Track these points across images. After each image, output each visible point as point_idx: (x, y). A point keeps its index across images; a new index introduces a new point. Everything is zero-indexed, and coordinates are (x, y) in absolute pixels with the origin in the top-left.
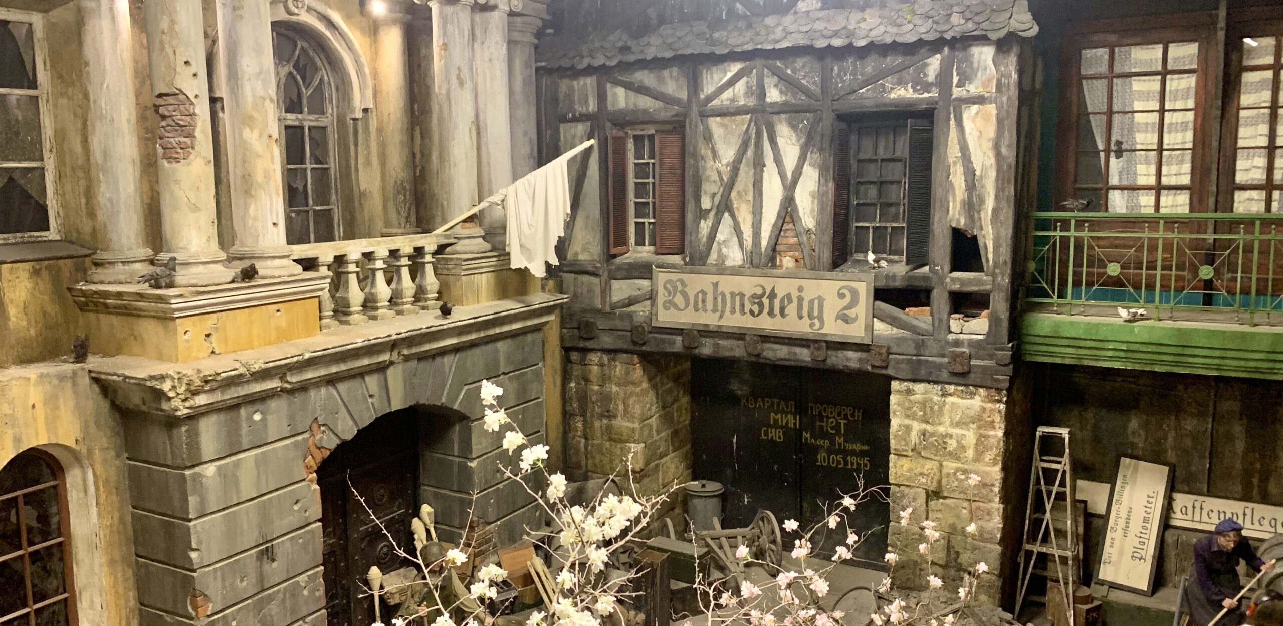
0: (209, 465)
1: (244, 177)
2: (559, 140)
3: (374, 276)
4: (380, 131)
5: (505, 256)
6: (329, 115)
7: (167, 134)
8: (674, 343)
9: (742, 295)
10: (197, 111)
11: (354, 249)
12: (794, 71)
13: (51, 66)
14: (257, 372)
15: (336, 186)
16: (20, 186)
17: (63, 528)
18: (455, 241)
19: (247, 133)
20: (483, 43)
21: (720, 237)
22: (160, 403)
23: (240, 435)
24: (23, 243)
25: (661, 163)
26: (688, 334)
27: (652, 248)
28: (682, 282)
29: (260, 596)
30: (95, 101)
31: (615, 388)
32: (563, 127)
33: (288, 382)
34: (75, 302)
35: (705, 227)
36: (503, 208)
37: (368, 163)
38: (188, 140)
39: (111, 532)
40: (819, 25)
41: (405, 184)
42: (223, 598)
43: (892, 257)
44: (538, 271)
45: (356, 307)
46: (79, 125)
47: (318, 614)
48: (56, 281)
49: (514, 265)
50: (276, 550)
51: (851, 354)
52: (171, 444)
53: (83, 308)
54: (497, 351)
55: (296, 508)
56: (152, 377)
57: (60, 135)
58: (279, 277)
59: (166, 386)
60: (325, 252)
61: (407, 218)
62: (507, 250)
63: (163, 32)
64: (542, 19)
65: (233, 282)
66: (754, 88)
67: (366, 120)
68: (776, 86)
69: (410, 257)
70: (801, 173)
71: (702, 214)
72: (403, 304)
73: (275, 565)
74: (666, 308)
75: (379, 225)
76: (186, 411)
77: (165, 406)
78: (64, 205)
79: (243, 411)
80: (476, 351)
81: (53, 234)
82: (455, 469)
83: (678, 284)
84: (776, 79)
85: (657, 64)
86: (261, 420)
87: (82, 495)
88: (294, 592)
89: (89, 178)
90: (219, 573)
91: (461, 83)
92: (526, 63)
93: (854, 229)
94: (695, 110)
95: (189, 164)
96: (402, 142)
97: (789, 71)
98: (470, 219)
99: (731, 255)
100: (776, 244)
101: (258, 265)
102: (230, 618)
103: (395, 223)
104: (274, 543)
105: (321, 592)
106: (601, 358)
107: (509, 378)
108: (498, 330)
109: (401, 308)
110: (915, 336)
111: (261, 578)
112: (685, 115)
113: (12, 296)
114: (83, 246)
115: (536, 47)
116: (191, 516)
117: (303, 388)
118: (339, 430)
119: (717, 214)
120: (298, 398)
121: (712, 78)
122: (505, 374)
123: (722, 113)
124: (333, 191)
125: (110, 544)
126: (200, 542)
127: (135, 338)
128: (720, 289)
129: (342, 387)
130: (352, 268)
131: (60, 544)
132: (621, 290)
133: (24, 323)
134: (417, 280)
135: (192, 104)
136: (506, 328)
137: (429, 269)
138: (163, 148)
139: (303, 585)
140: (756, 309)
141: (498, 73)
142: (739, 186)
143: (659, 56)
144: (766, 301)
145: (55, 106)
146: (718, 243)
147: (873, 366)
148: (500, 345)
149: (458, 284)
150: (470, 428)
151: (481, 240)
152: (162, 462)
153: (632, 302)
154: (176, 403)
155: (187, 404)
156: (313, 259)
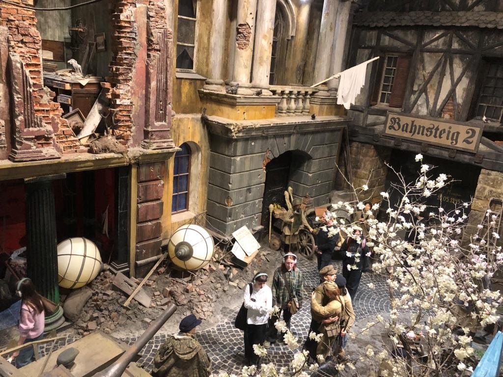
0: (238, 157)
1: (259, 57)
2: (356, 55)
3: (291, 100)
4: (295, 45)
5: (335, 99)
6: (279, 37)
7: (240, 39)
8: (391, 142)
9: (424, 128)
10: (251, 32)
11: (287, 89)
12: (467, 36)
13: (201, 10)
14: (257, 128)
16: (187, 52)
17: (189, 170)
18: (318, 91)
19: (264, 41)
20: (340, 14)
21: (419, 102)
22: (228, 134)
23: (248, 149)
24: (186, 72)
25: (398, 69)
26: (397, 140)
27: (387, 104)
28: (399, 119)
29: (245, 203)
30: (214, 25)
31: (361, 157)
32: (359, 51)
33: (264, 133)
34: (200, 95)
35: (413, 98)
37: (290, 57)
38: (247, 42)
39: (203, 174)
40: (483, 18)
41: (301, 67)
42: (236, 201)
43: (493, 119)
44: (347, 106)
45: (284, 111)
46: (207, 33)
47: (259, 214)
48: (195, 88)
49: (338, 103)
50: (251, 189)
51: (466, 156)
52: (228, 148)
53: (202, 98)
54: (325, 136)
55: (259, 177)
56: (228, 124)
57: (201, 36)
58: (266, 96)
59: (232, 128)
60: (279, 88)
61: (299, 80)
63: (245, 2)
64: (359, 5)
65: (253, 95)
66: (447, 42)
67: (292, 40)
68: (457, 42)
69: (303, 95)
70: (461, 80)
71: (413, 92)
73: (250, 194)
74: (390, 129)
75: (289, 82)
76: (235, 137)
77: (230, 134)
78: (198, 61)
79: (250, 142)
80: (318, 134)
81: (194, 71)
82: (304, 176)
83: (397, 120)
84: (458, 39)
85: (406, 28)
86: (254, 145)
87: (196, 160)
88: (254, 204)
89: (208, 52)
90: (236, 193)
91: (331, 29)
92: (350, 23)
93: (478, 106)
94: (419, 48)
95: (246, 51)
97: (465, 36)
98: (324, 84)
99: (422, 110)
100: (443, 108)
101: (262, 90)
102: (236, 208)
103: (295, 81)
104: (251, 187)
105: (261, 207)
106: (358, 145)
107: (327, 146)
108: (328, 127)
109: (297, 113)
110: (497, 152)
111: (246, 198)
112: (414, 51)
113: (183, 90)
114: (203, 76)
115: (354, 16)
116: (231, 173)
118: (274, 153)
119: (419, 93)
120: (265, 140)
121: (429, 36)
122: (326, 144)
123: (430, 51)
124: (275, 67)
125: (202, 178)
126: (232, 182)
128: (414, 124)
129: (278, 139)
130: (285, 96)
131: (187, 175)
132: (371, 119)
133: (186, 100)
134: (303, 104)
135: (250, 29)
137: (308, 100)
138: (238, 44)
139: (257, 203)
140: (429, 133)
141: (344, 26)
142: (432, 82)
143: (408, 24)
144: (434, 131)
145: (200, 25)
146: (418, 105)
147: (475, 162)
148: (327, 133)
149: (317, 108)
150: (312, 162)
151: (326, 92)
152: (224, 153)
153: (375, 124)
154: (234, 134)
155: (237, 135)
156: (275, 91)
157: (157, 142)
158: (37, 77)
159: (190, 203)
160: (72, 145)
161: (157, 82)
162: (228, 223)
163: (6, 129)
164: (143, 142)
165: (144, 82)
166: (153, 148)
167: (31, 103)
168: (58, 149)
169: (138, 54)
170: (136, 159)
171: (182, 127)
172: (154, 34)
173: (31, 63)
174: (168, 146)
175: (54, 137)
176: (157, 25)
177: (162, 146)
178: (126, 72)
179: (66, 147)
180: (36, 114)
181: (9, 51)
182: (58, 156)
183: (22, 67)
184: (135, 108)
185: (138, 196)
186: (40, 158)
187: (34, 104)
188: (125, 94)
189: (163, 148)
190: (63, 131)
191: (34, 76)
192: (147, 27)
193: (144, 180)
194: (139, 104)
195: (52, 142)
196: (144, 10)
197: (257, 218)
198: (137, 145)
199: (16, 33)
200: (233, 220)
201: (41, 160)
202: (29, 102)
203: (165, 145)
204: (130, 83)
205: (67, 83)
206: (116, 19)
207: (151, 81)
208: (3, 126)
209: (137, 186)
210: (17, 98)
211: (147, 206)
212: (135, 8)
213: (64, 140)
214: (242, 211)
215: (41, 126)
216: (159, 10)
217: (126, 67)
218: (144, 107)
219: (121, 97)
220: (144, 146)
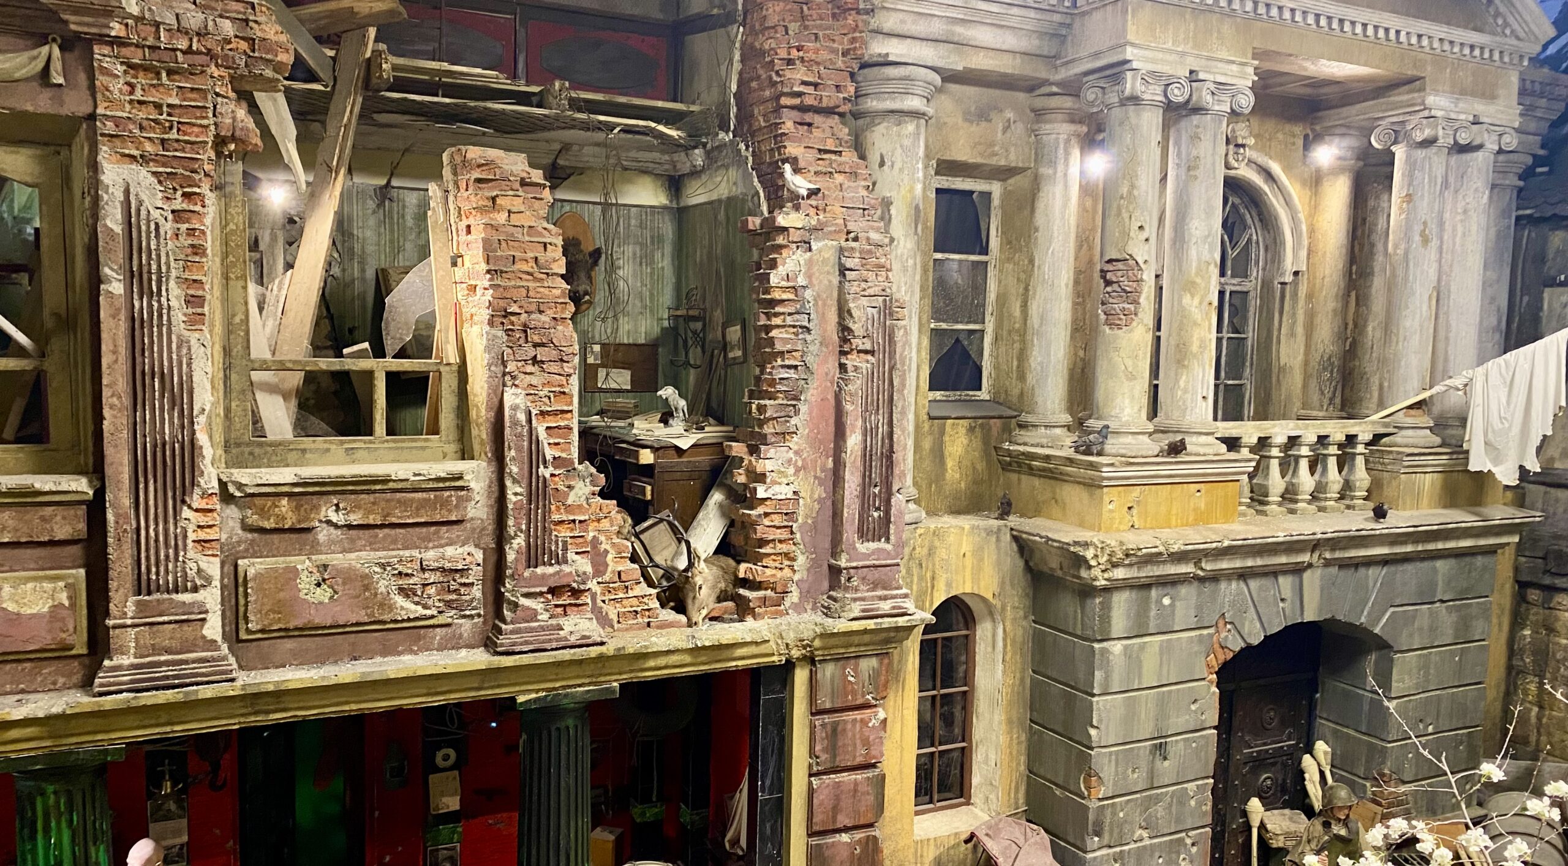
0: (1116, 642)
1: (1178, 345)
2: (1541, 309)
3: (1297, 463)
4: (1310, 297)
5: (1461, 453)
6: (1252, 278)
7: (1111, 300)
10: (1144, 277)
11: (1279, 431)
13: (1002, 232)
14: (1176, 553)
15: (1252, 358)
16: (963, 346)
17: (968, 679)
18: (1395, 430)
19: (1187, 300)
20: (1456, 192)
22: (1079, 571)
23: (1148, 617)
24: (960, 400)
29: (1148, 793)
30: (1039, 267)
32: (1547, 293)
33: (1202, 569)
34: (999, 461)
36: (1465, 394)
37: (1292, 334)
38: (1132, 307)
39: (1013, 691)
41: (1333, 359)
42: (1115, 784)
44: (1507, 475)
45: (1274, 498)
46: (1021, 290)
47: (1203, 830)
48: (986, 441)
49: (1473, 467)
50: (1168, 747)
52: (1082, 613)
53: (1006, 467)
54: (1435, 570)
55: (1193, 707)
56: (1076, 543)
57: (1002, 300)
58: (1204, 455)
59: (1089, 554)
60: (1249, 431)
61: (1331, 399)
62: (1465, 446)
63: (1122, 197)
64: (1534, 156)
65: (1157, 456)
67: (1295, 283)
69: (1340, 446)
72: (1326, 499)
73: (1166, 763)
75: (1296, 407)
76: (1104, 582)
77: (1084, 573)
78: (997, 367)
79: (1154, 593)
80: (1409, 567)
81: (984, 394)
82: (1366, 707)
86: (1170, 605)
87: (990, 649)
88: (1182, 799)
89: (1023, 341)
90: (1113, 757)
91: (1426, 241)
92: (1504, 211)
95: (1131, 331)
96: (1335, 311)
98: (1418, 405)
101: (1188, 440)
102: (1119, 808)
103: (1316, 403)
104: (1168, 740)
105: (1208, 807)
107: (1447, 608)
108: (1440, 545)
109: (1323, 504)
111: (1152, 774)
113: (951, 449)
114: (1010, 408)
115: (1520, 190)
116: (1095, 691)
117: (1214, 578)
118: (1245, 631)
120: (1208, 588)
122: (1442, 602)
124: (1248, 364)
125: (1010, 703)
126: (1100, 721)
127: (1056, 501)
129: (1254, 584)
130: (1275, 452)
131: (965, 693)
133: (957, 476)
134: (1344, 473)
135: (1141, 269)
136: (1451, 545)
137: (1360, 461)
138: (1105, 314)
139: (1192, 794)
141: (1474, 228)
145: (1002, 271)
148: (1439, 564)
149: (1394, 483)
150: (1392, 660)
151: (1428, 431)
152: (1071, 630)
154: (1096, 572)
155: (1106, 575)
156: (1238, 439)
157: (863, 599)
158: (562, 441)
159: (976, 780)
160: (639, 609)
161: (865, 435)
162: (1090, 856)
163: (484, 572)
164: (825, 597)
165: (832, 437)
166: (852, 616)
167: (545, 506)
168: (603, 620)
169: (814, 367)
170: (804, 647)
171: (942, 553)
172: (856, 313)
173: (549, 409)
174: (894, 608)
175: (597, 589)
176: (864, 290)
177: (878, 609)
178: (783, 414)
179: (624, 613)
180: (555, 533)
181: (504, 385)
182: (599, 640)
183: (530, 421)
184: (804, 505)
185: (812, 753)
186: (554, 645)
187: (553, 508)
188: (780, 472)
189: (882, 616)
190: (619, 573)
191: (556, 441)
192: (839, 295)
193: (828, 706)
194: (816, 496)
195: (589, 601)
196: (831, 255)
197: (1193, 844)
198: (809, 607)
199: (522, 341)
200: (1110, 847)
201: (556, 649)
202: (541, 503)
203: (886, 606)
204: (795, 442)
205: (645, 447)
206: (761, 283)
207: (848, 433)
208: (479, 565)
209: (807, 723)
210: (515, 493)
211: (838, 785)
212: (809, 254)
213: (621, 595)
214: (1139, 819)
215: (566, 562)
216: (870, 252)
217: (785, 402)
218: (829, 503)
219: (768, 480)
220: (828, 608)
